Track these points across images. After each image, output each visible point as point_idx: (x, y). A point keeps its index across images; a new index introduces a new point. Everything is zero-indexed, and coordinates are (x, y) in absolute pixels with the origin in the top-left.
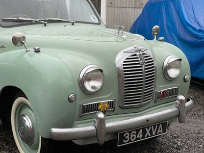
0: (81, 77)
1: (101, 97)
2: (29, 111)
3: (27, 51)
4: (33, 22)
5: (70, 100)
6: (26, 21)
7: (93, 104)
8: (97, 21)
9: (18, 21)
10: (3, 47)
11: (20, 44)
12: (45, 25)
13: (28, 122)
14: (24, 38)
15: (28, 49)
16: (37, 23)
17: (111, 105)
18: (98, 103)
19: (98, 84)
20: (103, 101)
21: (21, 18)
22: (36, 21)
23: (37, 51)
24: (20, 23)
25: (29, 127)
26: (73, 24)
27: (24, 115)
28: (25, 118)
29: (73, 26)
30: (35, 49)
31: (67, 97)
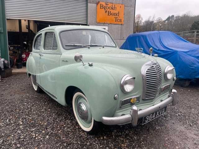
0: (122, 82)
1: (132, 94)
2: (84, 100)
3: (84, 65)
4: (82, 46)
5: (115, 98)
6: (78, 46)
7: (128, 99)
8: (115, 46)
9: (74, 46)
10: (67, 61)
11: (79, 61)
12: (89, 48)
14: (81, 56)
15: (84, 64)
16: (84, 47)
17: (138, 99)
18: (130, 99)
20: (134, 97)
21: (76, 44)
22: (84, 46)
23: (91, 65)
24: (75, 47)
26: (103, 47)
27: (80, 103)
28: (81, 105)
29: (104, 49)
30: (89, 64)
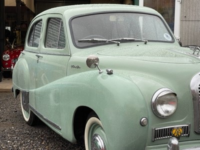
0: (153, 100)
2: (101, 131)
3: (100, 73)
4: (107, 42)
5: (142, 124)
6: (100, 41)
7: (167, 129)
9: (93, 41)
10: (78, 67)
11: (94, 66)
12: (118, 45)
13: (100, 143)
14: (97, 59)
15: (101, 71)
16: (110, 43)
17: (186, 130)
18: (171, 128)
19: (171, 108)
20: (178, 125)
22: (109, 42)
23: (110, 73)
24: (95, 43)
25: (101, 147)
26: (146, 43)
27: (96, 135)
28: (97, 138)
29: (146, 46)
31: (139, 121)
